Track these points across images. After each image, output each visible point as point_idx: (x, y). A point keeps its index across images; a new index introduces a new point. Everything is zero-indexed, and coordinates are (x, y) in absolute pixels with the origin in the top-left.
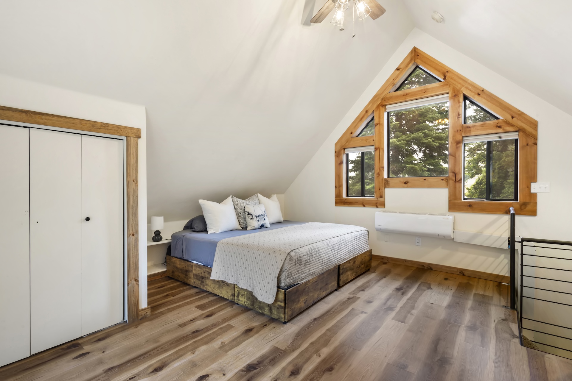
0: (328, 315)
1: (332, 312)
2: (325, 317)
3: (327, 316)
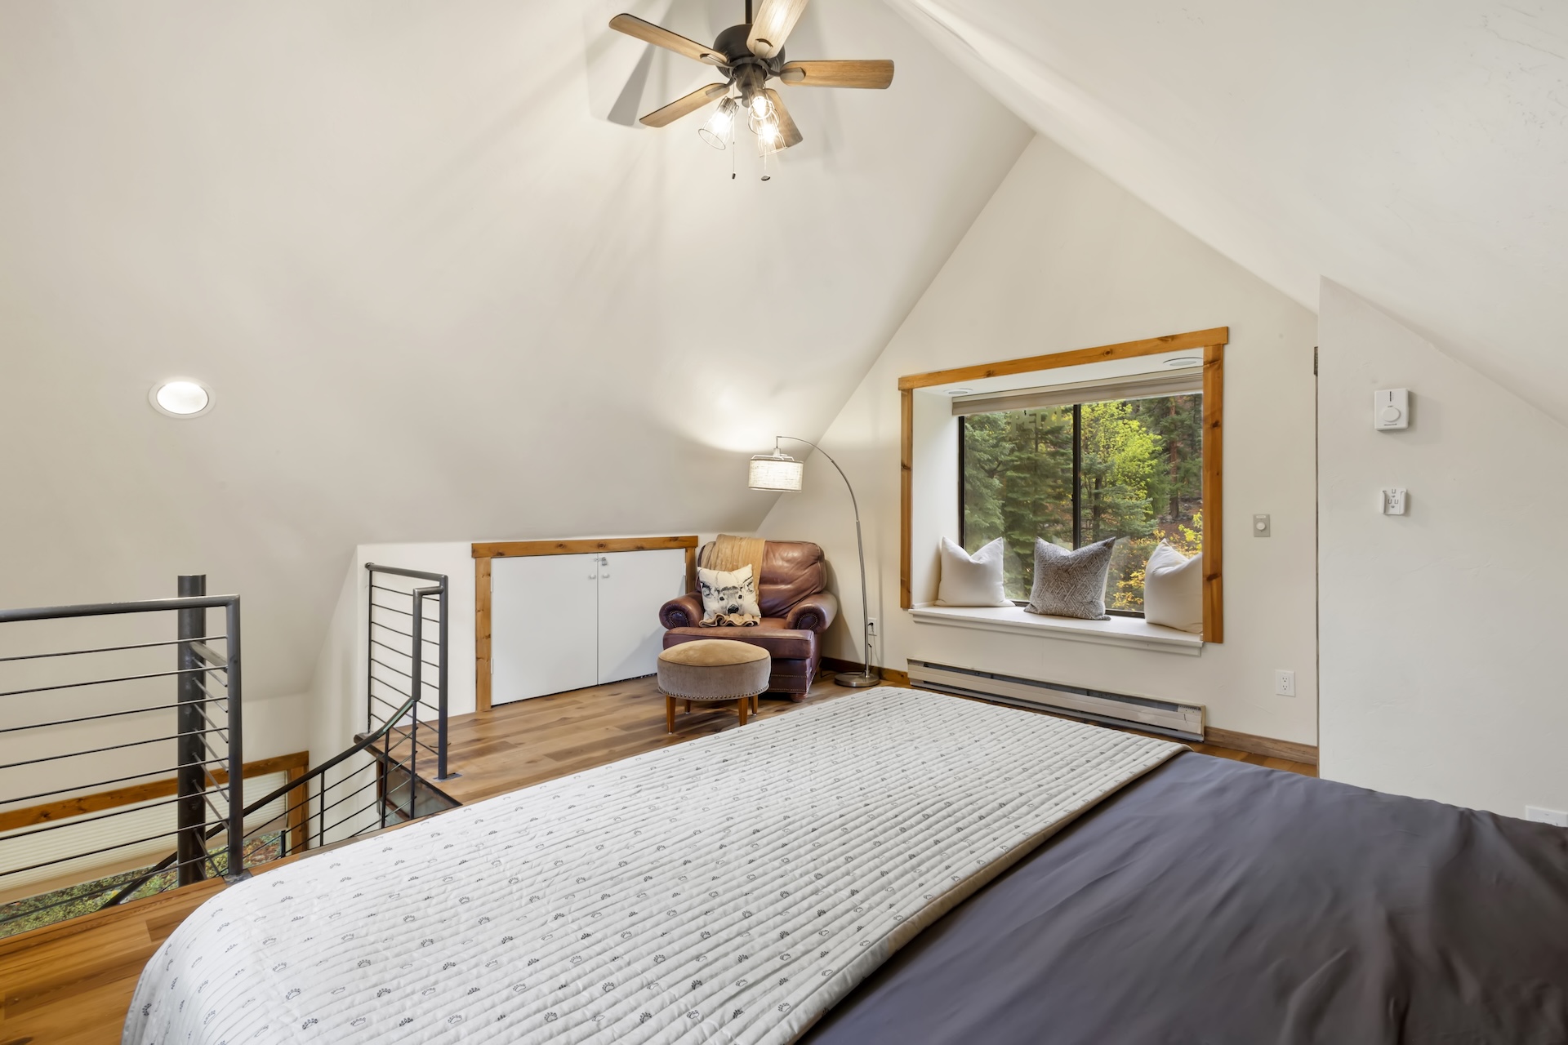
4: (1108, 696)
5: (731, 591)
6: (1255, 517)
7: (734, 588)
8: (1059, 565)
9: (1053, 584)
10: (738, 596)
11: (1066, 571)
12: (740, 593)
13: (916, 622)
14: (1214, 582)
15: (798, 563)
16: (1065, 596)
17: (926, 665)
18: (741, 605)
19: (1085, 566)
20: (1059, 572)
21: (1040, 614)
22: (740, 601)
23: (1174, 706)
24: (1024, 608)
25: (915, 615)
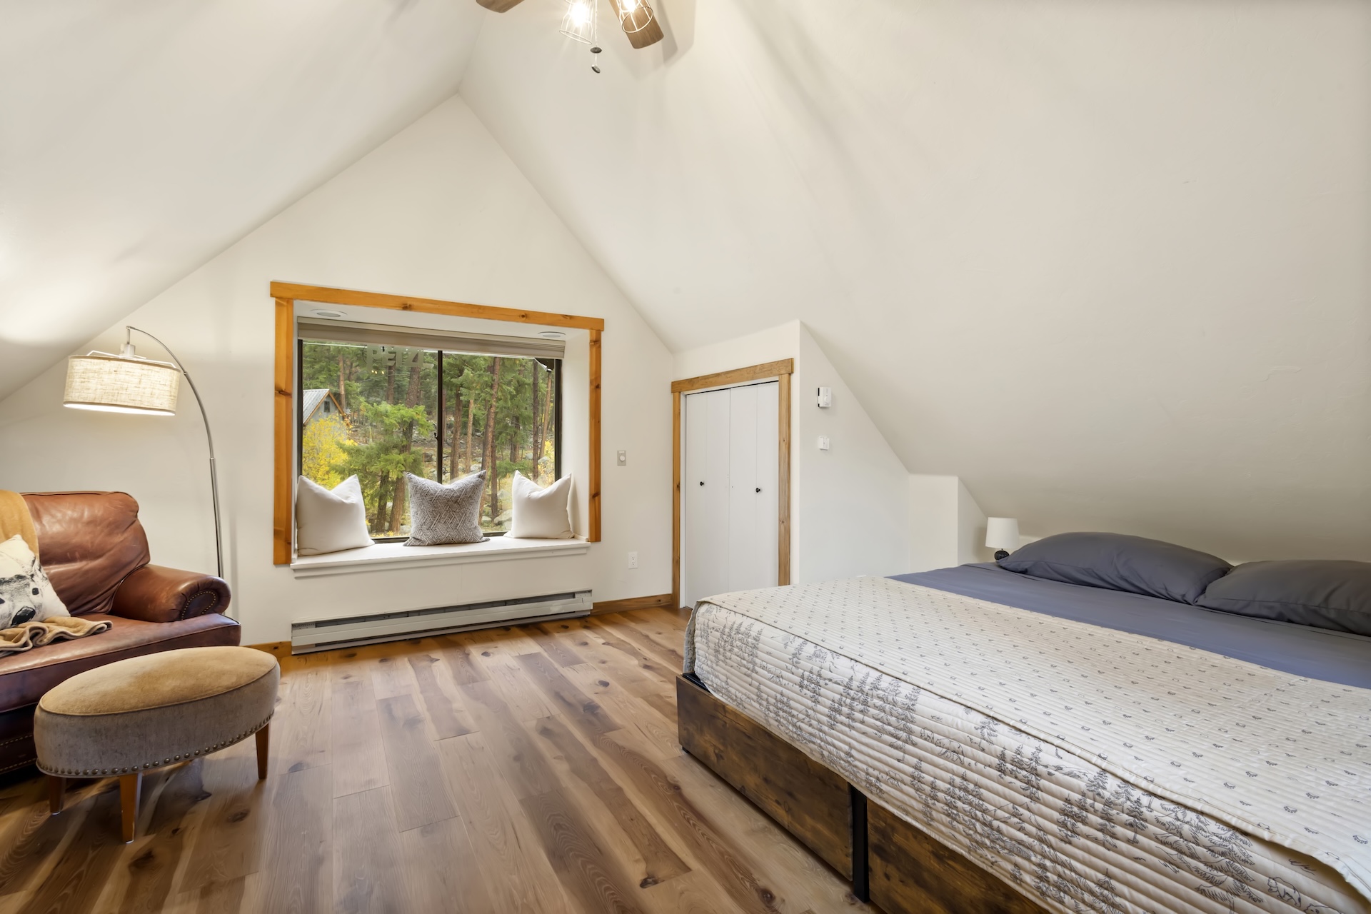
0: (682, 812)
1: (691, 822)
2: (675, 804)
3: (680, 809)
4: (520, 602)
5: (14, 585)
6: (618, 452)
7: (20, 577)
8: (448, 497)
9: (445, 515)
10: (30, 590)
11: (456, 502)
12: (33, 586)
13: (296, 578)
14: (597, 498)
15: (109, 524)
16: (458, 525)
17: (318, 624)
18: (40, 606)
19: (470, 496)
20: (450, 503)
21: (429, 545)
22: (36, 599)
23: (573, 595)
24: (403, 543)
25: (295, 570)
